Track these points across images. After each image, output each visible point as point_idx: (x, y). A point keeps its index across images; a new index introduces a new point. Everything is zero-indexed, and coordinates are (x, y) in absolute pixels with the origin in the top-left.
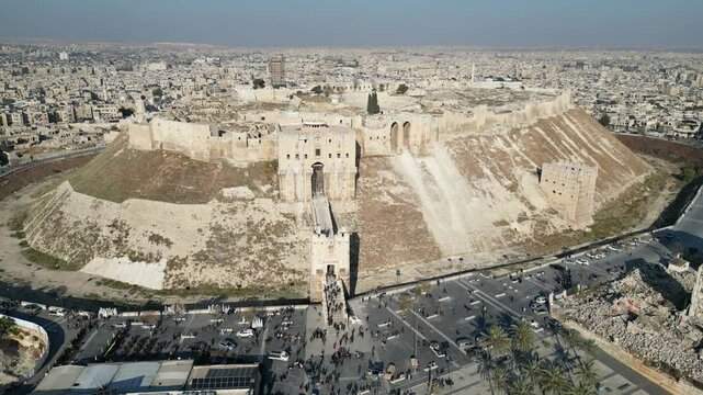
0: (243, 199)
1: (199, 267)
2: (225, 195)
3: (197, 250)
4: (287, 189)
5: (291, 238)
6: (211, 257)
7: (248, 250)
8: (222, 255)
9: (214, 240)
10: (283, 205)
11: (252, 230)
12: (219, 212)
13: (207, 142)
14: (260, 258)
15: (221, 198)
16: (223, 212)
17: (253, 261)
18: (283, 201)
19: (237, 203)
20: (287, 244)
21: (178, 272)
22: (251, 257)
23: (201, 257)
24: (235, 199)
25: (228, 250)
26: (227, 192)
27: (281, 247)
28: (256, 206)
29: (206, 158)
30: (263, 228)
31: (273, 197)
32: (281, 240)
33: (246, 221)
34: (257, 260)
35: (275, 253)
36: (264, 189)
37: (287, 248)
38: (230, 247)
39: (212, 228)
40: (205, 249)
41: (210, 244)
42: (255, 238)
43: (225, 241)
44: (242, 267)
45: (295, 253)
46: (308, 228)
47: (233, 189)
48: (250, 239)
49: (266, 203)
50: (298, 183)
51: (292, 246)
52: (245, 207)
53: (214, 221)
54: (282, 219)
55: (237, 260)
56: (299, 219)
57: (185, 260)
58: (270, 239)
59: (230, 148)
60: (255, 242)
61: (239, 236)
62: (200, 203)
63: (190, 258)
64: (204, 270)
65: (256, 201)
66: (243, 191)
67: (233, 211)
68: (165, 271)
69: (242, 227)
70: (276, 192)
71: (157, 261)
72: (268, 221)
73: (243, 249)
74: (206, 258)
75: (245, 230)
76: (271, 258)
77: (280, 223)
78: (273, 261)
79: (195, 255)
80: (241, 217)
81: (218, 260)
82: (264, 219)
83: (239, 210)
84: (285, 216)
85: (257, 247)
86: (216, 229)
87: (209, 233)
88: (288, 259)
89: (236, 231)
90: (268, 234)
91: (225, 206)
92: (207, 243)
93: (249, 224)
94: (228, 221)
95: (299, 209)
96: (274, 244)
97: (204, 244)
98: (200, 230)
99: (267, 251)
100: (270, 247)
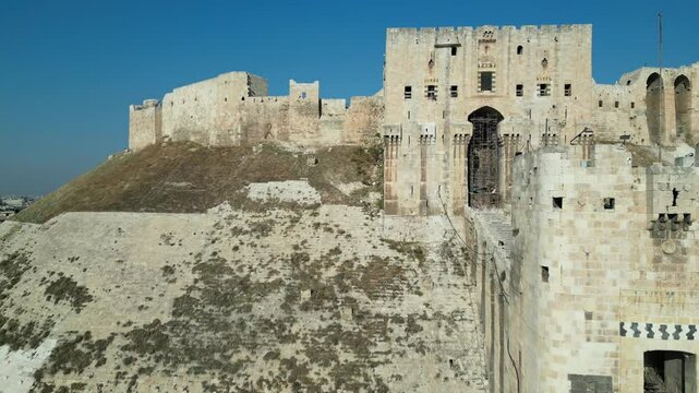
0: (293, 206)
1: (133, 370)
2: (253, 195)
3: (141, 320)
4: (401, 178)
5: (409, 304)
6: (174, 341)
7: (279, 330)
8: (207, 337)
9: (196, 295)
10: (389, 220)
11: (303, 276)
12: (227, 230)
13: (240, 108)
14: (314, 355)
15: (241, 202)
16: (237, 231)
17: (291, 363)
18: (392, 210)
19: (274, 213)
20: (398, 319)
21: (70, 381)
22: (287, 351)
23: (148, 341)
24: (272, 203)
25: (226, 326)
26: (257, 191)
27: (381, 326)
28: (321, 219)
29: (234, 140)
30: (333, 272)
31: (366, 206)
32: (382, 307)
33: (290, 252)
34: (302, 358)
35: (359, 344)
36: (347, 189)
37: (399, 330)
38: (234, 316)
39: (200, 267)
40: (165, 319)
41: (182, 305)
42: (306, 295)
43: (223, 300)
44: (254, 379)
45: (421, 348)
46: (460, 281)
47: (272, 184)
48: (292, 297)
49: (349, 217)
50: (431, 162)
51: (413, 327)
52: (294, 221)
53: (210, 250)
54: (385, 252)
55: (244, 354)
56: (432, 256)
57: (102, 345)
58: (351, 302)
59: (284, 119)
60: (305, 308)
61: (265, 289)
62: (190, 211)
63: (119, 341)
64: (140, 381)
65: (324, 209)
66: (298, 190)
67: (263, 229)
68: (38, 375)
69: (278, 266)
70: (373, 197)
71: (35, 344)
72: (347, 255)
73: (266, 325)
74: (163, 342)
75: (284, 273)
76: (346, 356)
77: (378, 263)
78: (352, 368)
79: (136, 332)
80: (280, 243)
81: (191, 353)
82: (337, 251)
83: (277, 228)
84: (393, 245)
85: (310, 322)
86: (210, 269)
87: (189, 277)
88: (398, 366)
89: (260, 277)
90: (345, 289)
91: (244, 218)
92: (177, 301)
93: (296, 260)
94: (246, 251)
95: (433, 232)
96: (359, 317)
97: (167, 305)
98: (168, 270)
99: (336, 334)
100: (348, 324)
